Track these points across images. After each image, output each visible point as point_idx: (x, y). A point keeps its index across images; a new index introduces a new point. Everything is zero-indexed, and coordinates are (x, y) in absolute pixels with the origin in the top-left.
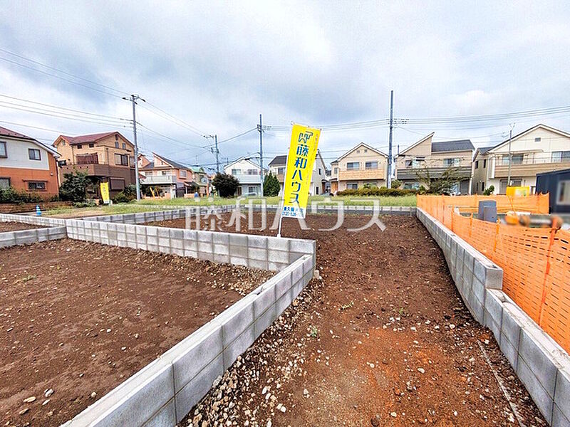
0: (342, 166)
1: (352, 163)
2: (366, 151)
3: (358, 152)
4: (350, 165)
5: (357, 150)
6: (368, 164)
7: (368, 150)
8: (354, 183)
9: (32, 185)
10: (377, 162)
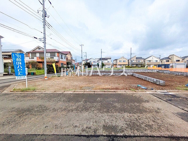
1: (120, 61)
5: (121, 58)
7: (124, 58)
8: (121, 65)
10: (126, 61)
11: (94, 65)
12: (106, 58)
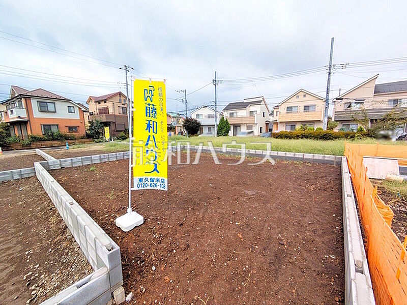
0: (283, 109)
1: (292, 107)
3: (298, 97)
4: (289, 109)
5: (296, 95)
6: (307, 108)
7: (307, 95)
8: (292, 124)
9: (70, 128)
10: (315, 106)
11: (210, 127)
12: (245, 101)
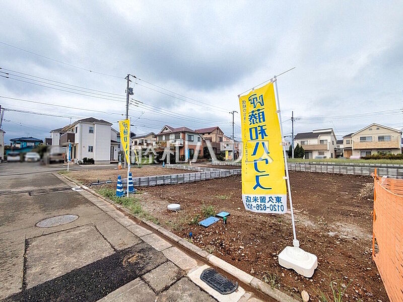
0: (356, 139)
1: (365, 137)
2: (378, 129)
3: (371, 129)
4: (363, 139)
5: (370, 128)
6: (381, 138)
7: (380, 128)
8: (368, 151)
10: (390, 136)
